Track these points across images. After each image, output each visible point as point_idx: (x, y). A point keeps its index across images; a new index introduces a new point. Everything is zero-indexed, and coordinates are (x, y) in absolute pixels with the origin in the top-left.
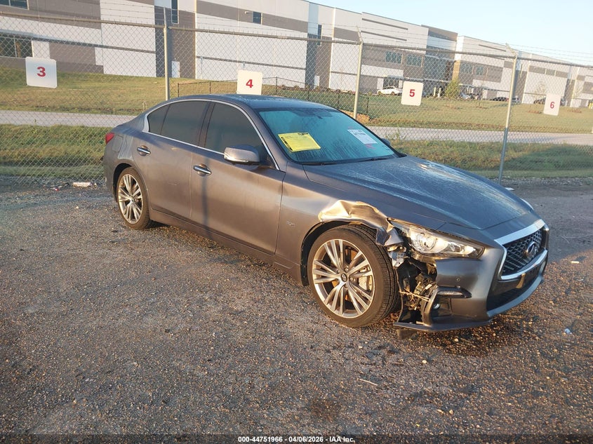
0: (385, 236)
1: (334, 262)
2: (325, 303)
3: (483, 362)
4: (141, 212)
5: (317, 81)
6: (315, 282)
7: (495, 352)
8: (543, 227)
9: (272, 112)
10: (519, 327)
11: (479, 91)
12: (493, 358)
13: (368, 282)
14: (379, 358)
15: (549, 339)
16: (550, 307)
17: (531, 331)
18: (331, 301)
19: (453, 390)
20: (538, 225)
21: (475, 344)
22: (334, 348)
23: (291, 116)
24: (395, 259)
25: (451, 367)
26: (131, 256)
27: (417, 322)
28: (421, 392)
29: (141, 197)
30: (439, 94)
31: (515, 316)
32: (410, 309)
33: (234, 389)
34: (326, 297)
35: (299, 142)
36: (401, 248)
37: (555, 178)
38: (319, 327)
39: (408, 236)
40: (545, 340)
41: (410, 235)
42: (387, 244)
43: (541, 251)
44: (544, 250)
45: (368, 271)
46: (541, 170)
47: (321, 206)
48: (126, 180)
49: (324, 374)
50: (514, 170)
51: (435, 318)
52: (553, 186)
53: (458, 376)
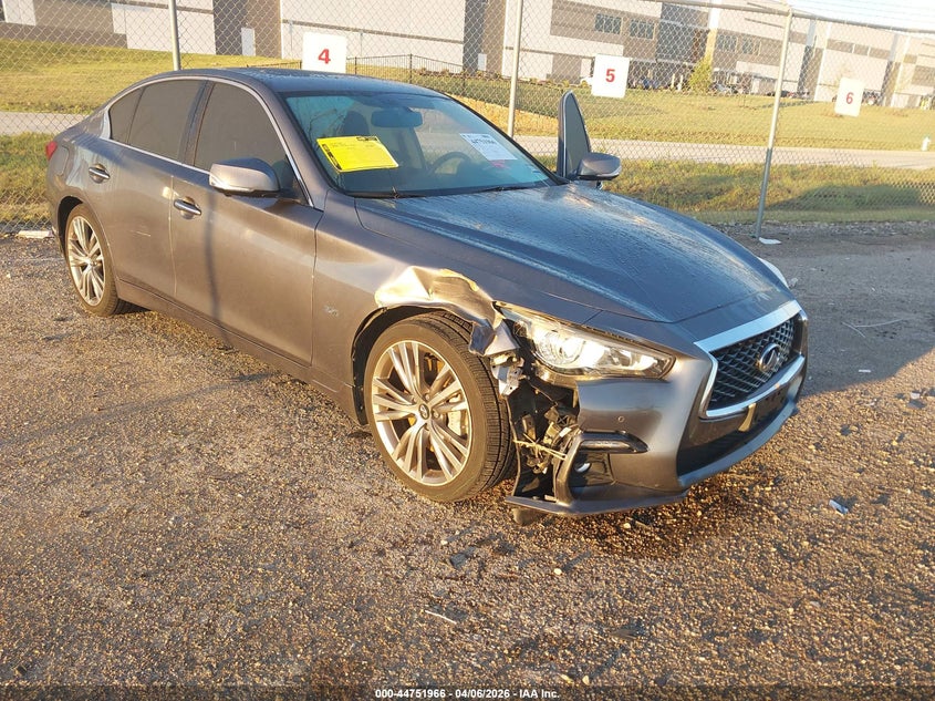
0: (487, 335)
1: (406, 383)
2: (394, 458)
3: (671, 568)
4: (103, 284)
5: (482, 62)
6: (377, 418)
7: (694, 548)
8: (798, 315)
9: (312, 99)
10: (746, 498)
11: (746, 81)
12: (687, 561)
13: (462, 422)
14: (475, 564)
15: (798, 520)
16: (808, 456)
17: (767, 505)
18: (402, 454)
19: (601, 633)
20: (790, 309)
21: (658, 534)
22: (395, 545)
23: (345, 105)
24: (504, 381)
25: (606, 583)
26: (74, 365)
27: (547, 497)
28: (538, 637)
29: (101, 257)
30: (679, 86)
31: (744, 477)
32: (536, 471)
33: (173, 637)
34: (395, 444)
35: (356, 154)
36: (514, 360)
37: (852, 223)
38: (378, 502)
39: (529, 336)
40: (790, 524)
41: (531, 333)
42: (490, 351)
43: (792, 357)
44: (798, 356)
45: (462, 400)
46: (833, 210)
47: (380, 276)
48: (77, 226)
49: (360, 600)
50: (787, 210)
51: (578, 490)
52: (846, 236)
53: (616, 600)
